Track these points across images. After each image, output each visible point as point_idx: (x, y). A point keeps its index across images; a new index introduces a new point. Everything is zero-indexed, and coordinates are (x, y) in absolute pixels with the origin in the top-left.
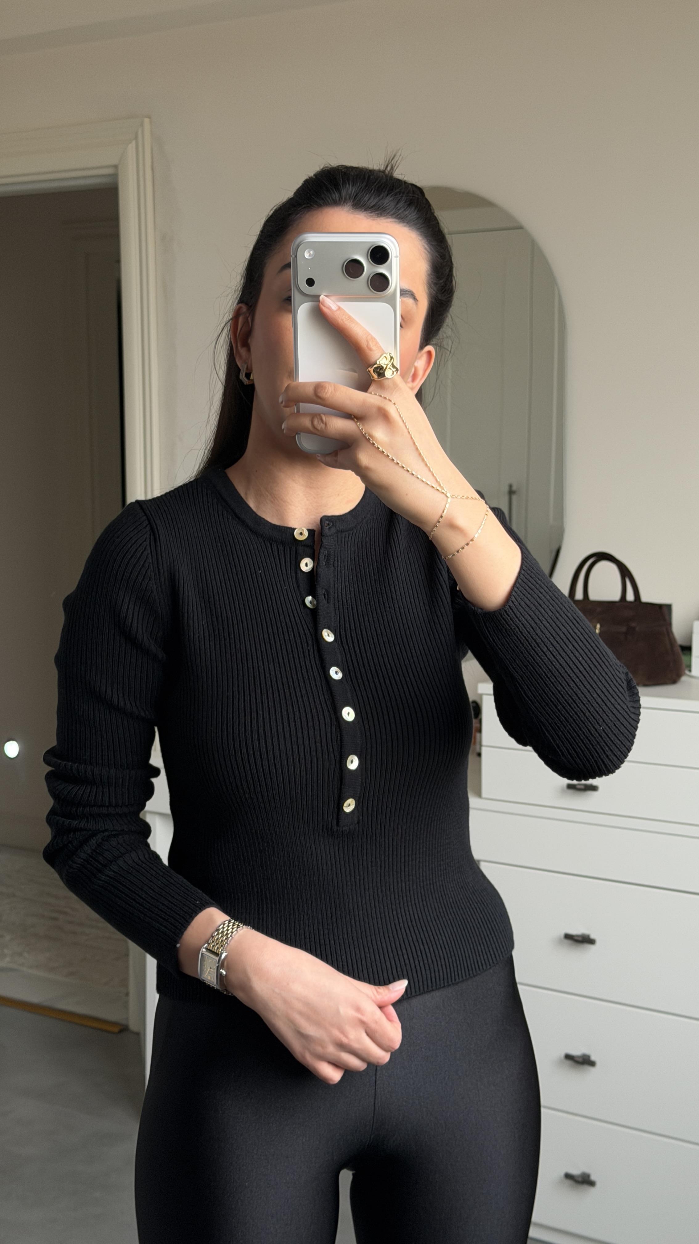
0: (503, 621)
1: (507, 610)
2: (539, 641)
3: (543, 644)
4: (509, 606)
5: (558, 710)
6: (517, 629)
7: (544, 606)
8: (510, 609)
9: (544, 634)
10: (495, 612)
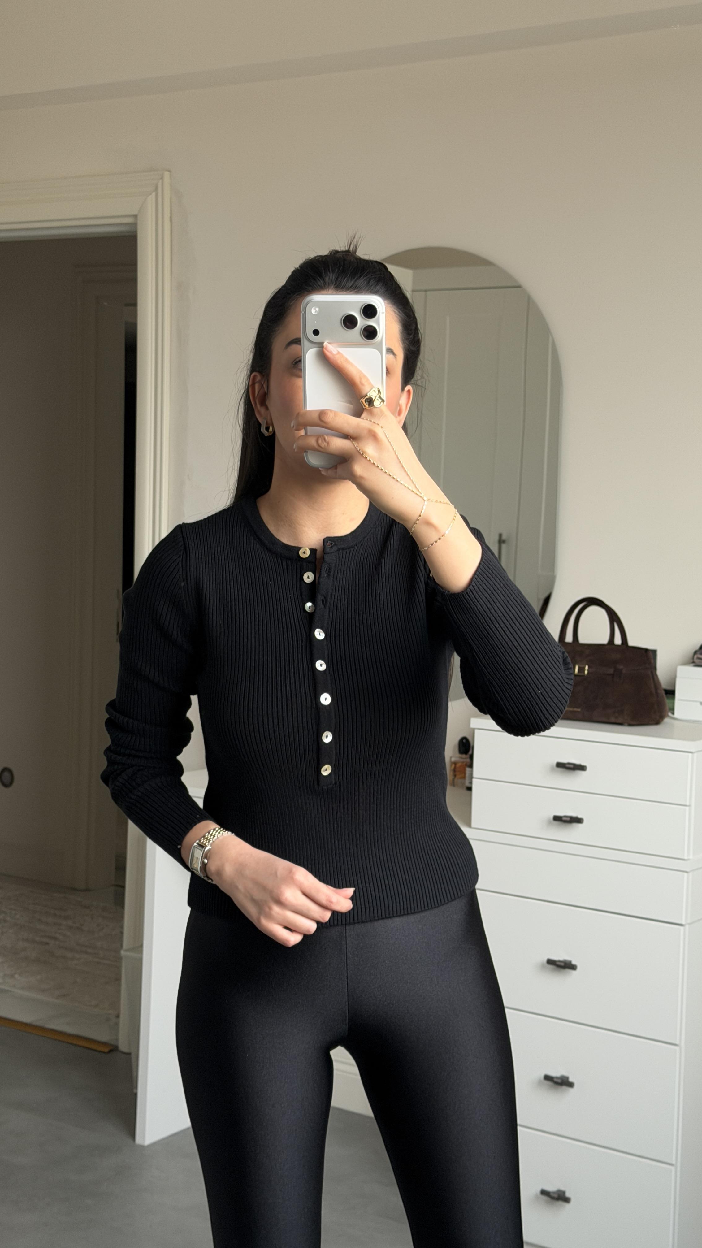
0: (465, 601)
1: (468, 593)
2: (493, 618)
3: (496, 621)
4: (470, 589)
5: (506, 675)
6: (476, 608)
7: (498, 591)
8: (470, 592)
9: (497, 614)
10: (459, 593)
